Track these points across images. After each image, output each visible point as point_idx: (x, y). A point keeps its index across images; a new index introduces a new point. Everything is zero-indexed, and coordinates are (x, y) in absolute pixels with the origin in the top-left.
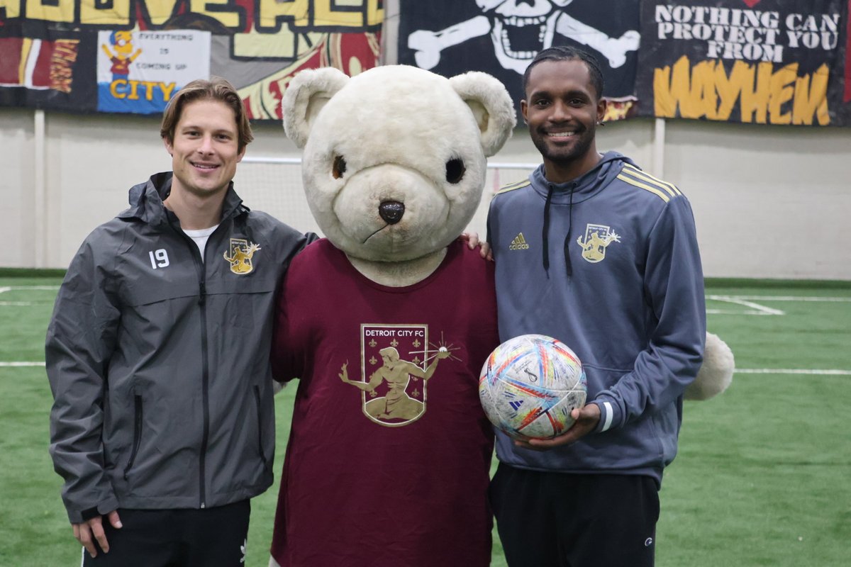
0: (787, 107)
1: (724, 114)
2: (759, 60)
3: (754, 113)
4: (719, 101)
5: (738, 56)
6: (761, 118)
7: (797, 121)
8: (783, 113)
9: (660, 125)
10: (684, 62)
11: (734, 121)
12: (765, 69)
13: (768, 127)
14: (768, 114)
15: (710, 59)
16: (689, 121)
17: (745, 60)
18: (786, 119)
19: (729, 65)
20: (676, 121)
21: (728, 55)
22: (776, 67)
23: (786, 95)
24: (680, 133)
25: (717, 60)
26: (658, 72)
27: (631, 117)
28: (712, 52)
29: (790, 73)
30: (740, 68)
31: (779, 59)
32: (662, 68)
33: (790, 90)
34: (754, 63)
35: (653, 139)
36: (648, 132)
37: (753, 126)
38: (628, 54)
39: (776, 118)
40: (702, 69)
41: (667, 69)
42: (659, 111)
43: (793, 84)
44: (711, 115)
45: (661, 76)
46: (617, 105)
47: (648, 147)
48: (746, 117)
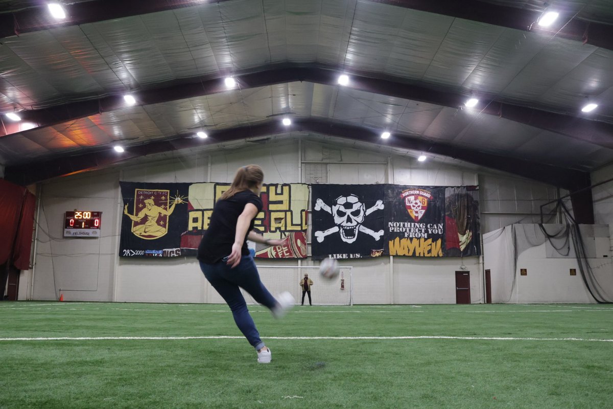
0: (430, 251)
1: (411, 254)
2: (420, 237)
3: (420, 253)
4: (409, 250)
5: (414, 236)
6: (422, 255)
7: (433, 256)
8: (428, 253)
9: (391, 258)
10: (398, 239)
11: (414, 256)
12: (422, 240)
13: (424, 258)
14: (424, 254)
15: (405, 238)
16: (400, 256)
17: (416, 238)
18: (429, 255)
19: (411, 239)
20: (396, 256)
21: (411, 236)
22: (426, 240)
23: (429, 248)
24: (397, 260)
25: (408, 238)
26: (390, 242)
27: (382, 256)
28: (406, 236)
29: (430, 241)
30: (414, 240)
31: (426, 237)
32: (391, 241)
33: (430, 246)
34: (419, 239)
35: (389, 262)
36: (388, 260)
37: (420, 257)
38: (381, 236)
39: (426, 255)
40: (403, 240)
41: (393, 241)
42: (391, 254)
43: (431, 244)
44: (407, 254)
45: (391, 243)
46: (378, 252)
47: (388, 264)
48: (417, 255)
